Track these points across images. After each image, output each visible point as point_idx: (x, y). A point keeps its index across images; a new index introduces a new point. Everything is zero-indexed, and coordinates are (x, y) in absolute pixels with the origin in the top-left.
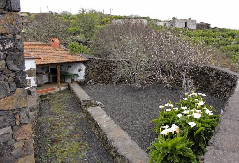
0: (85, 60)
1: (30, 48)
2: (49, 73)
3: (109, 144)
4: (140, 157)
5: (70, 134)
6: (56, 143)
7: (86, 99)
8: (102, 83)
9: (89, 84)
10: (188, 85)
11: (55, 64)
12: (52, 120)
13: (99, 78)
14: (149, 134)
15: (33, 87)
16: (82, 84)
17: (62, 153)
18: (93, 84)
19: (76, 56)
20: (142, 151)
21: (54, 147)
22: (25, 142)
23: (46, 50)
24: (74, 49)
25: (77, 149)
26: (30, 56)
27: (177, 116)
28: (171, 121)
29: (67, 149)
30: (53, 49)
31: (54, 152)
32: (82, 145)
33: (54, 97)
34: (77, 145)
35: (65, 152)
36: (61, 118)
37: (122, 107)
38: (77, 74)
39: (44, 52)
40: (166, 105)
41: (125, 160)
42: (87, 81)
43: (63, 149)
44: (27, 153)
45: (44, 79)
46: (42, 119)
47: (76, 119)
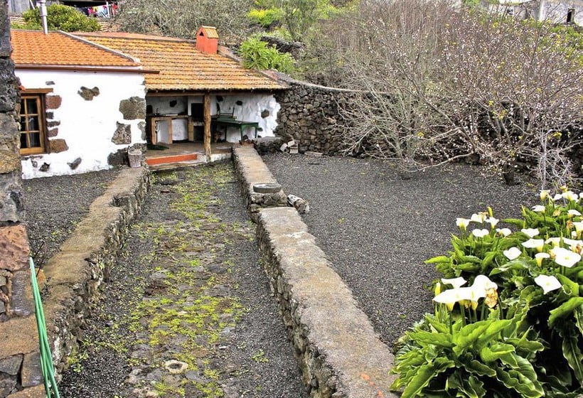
0: (279, 87)
1: (142, 48)
2: (186, 116)
3: (293, 314)
4: (369, 365)
5: (203, 272)
6: (160, 293)
7: (263, 186)
8: (319, 150)
9: (285, 151)
10: (554, 171)
11: (199, 91)
12: (166, 234)
13: (313, 137)
14: (417, 298)
15: (137, 146)
16: (265, 150)
17: (166, 320)
18: (297, 151)
19: (258, 76)
20: (382, 345)
21: (150, 302)
22: (6, 277)
23: (183, 57)
24: (254, 57)
25: (211, 315)
26: (132, 66)
27: (506, 253)
28: (483, 268)
29: (183, 313)
30: (201, 55)
31: (149, 316)
32: (226, 305)
33: (189, 176)
34: (211, 306)
35: (175, 321)
36: (191, 229)
37: (359, 215)
38: (257, 123)
39: (175, 61)
40: (477, 218)
41: (323, 365)
42: (283, 142)
43: (171, 311)
44: (12, 311)
45: (174, 131)
46: (144, 227)
47: (230, 237)
